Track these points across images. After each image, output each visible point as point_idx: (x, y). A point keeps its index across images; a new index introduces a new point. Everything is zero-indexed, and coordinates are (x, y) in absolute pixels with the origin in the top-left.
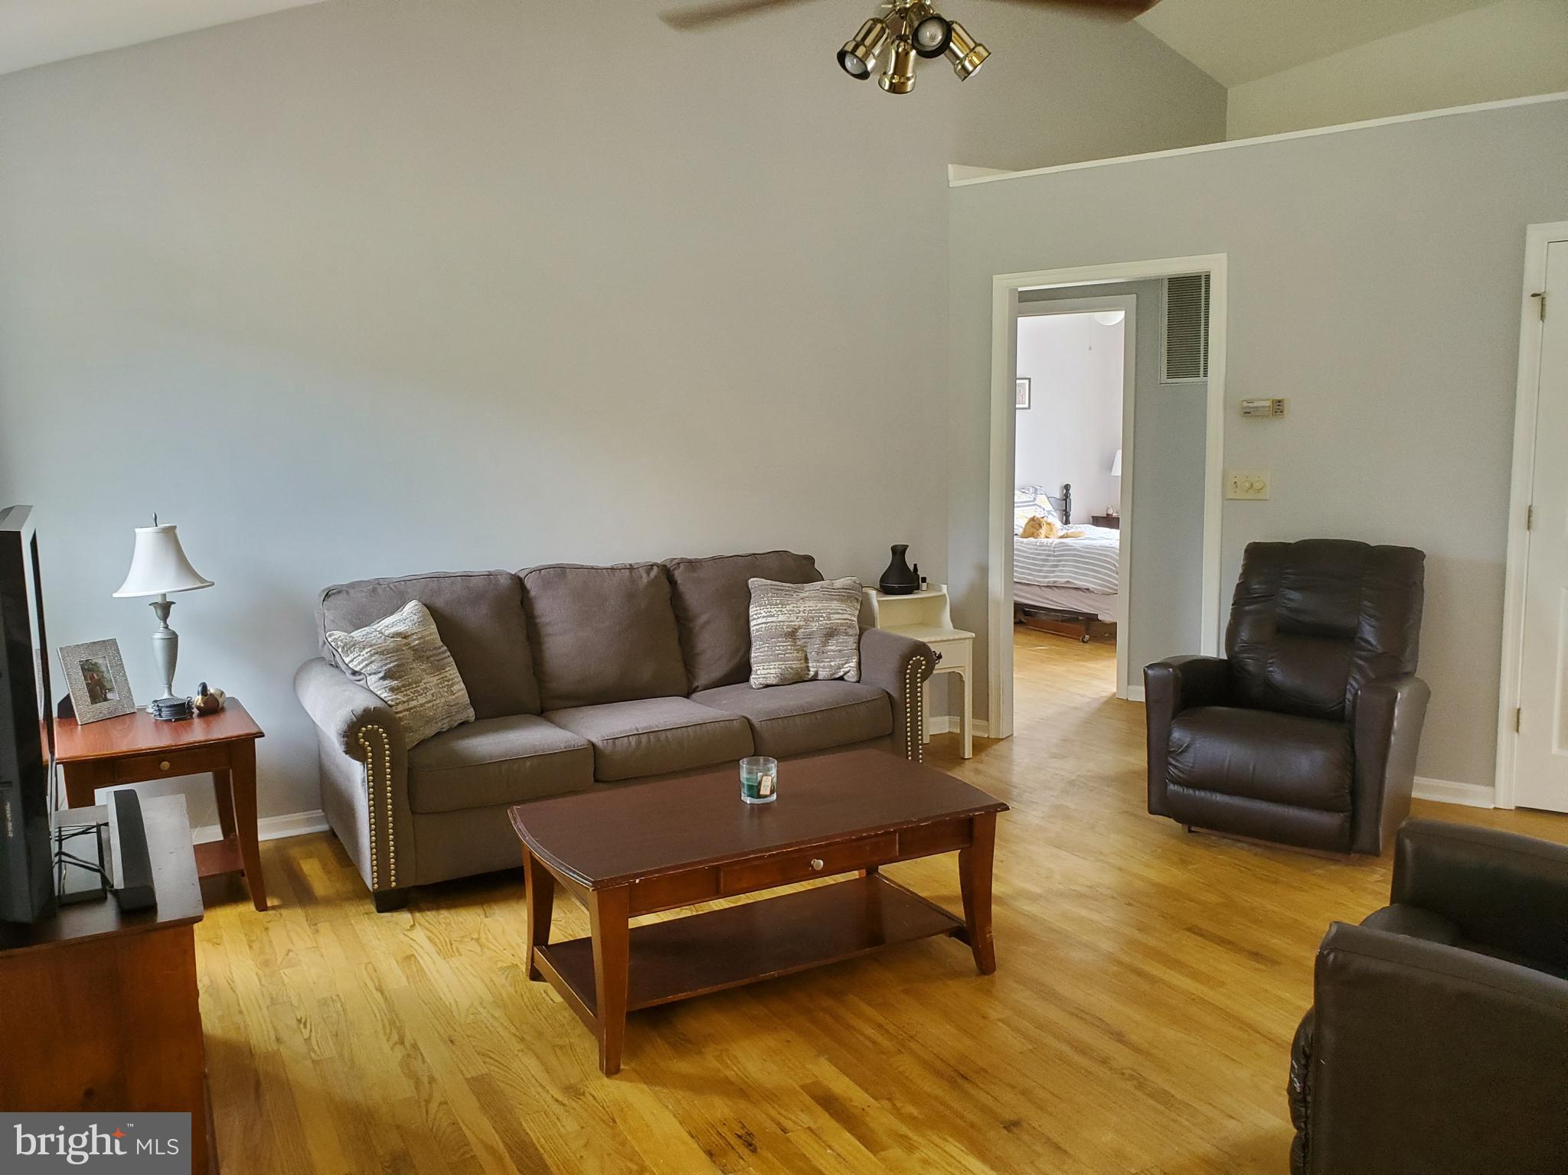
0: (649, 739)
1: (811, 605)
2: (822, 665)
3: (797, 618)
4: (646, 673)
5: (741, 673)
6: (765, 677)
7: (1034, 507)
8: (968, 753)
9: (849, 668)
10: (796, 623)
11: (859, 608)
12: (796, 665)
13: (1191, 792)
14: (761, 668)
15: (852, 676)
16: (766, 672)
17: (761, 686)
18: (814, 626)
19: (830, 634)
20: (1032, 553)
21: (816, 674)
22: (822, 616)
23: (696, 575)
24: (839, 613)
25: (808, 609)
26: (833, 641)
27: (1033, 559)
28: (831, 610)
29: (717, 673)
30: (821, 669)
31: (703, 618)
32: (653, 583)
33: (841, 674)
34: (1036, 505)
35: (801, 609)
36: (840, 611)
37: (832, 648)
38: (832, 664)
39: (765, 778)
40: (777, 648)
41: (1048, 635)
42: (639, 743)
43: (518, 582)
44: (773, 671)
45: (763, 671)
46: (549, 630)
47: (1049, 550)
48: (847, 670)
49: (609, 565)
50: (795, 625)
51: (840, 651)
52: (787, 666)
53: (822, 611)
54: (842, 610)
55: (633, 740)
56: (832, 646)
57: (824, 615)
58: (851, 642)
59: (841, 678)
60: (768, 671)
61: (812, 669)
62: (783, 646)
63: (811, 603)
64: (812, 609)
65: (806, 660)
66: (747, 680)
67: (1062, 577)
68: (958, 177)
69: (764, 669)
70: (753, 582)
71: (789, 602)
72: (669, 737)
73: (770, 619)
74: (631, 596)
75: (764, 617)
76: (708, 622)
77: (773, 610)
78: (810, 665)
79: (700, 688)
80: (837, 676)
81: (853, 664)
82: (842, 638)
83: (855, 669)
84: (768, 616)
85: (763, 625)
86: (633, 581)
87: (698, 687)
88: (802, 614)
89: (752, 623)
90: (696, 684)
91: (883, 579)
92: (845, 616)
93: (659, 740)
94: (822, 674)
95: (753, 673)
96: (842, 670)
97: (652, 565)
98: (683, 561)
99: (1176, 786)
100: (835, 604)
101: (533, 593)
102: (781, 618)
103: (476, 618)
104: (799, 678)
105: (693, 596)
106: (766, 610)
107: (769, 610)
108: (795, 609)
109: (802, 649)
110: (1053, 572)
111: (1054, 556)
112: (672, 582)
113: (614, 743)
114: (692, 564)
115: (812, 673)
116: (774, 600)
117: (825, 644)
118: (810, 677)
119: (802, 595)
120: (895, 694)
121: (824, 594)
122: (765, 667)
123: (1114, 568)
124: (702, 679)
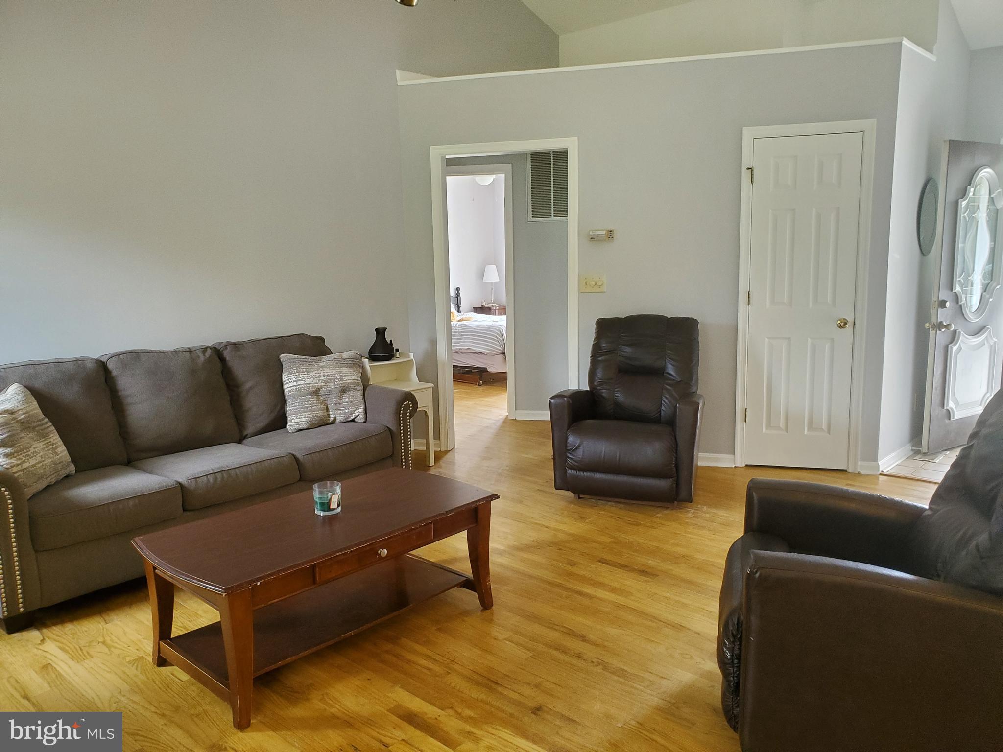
0: (223, 477)
1: (328, 371)
2: (339, 412)
3: (319, 381)
4: (208, 427)
5: (279, 422)
6: (298, 424)
8: (432, 463)
9: (358, 413)
10: (319, 384)
11: (361, 371)
12: (320, 414)
13: (582, 473)
14: (295, 418)
15: (361, 418)
16: (299, 420)
17: (296, 431)
18: (332, 386)
19: (344, 390)
21: (335, 419)
22: (337, 379)
23: (238, 353)
24: (348, 376)
25: (326, 374)
26: (345, 395)
28: (343, 373)
29: (263, 422)
30: (339, 416)
31: (248, 385)
32: (209, 361)
33: (353, 417)
35: (321, 374)
36: (349, 374)
37: (346, 400)
38: (347, 411)
39: (333, 496)
40: (306, 403)
41: (459, 383)
42: (216, 479)
43: (102, 366)
44: (303, 419)
45: (296, 419)
46: (130, 400)
48: (357, 414)
49: (172, 349)
50: (318, 386)
51: (351, 402)
52: (314, 415)
53: (337, 375)
54: (350, 373)
55: (211, 478)
56: (346, 399)
57: (338, 377)
58: (359, 395)
59: (353, 421)
60: (300, 420)
61: (332, 416)
62: (310, 401)
63: (328, 370)
64: (329, 374)
65: (327, 409)
66: (285, 427)
67: (465, 346)
68: (403, 78)
69: (297, 418)
70: (284, 357)
71: (312, 370)
72: (238, 472)
73: (299, 383)
74: (193, 372)
75: (294, 381)
76: (251, 388)
77: (300, 376)
78: (330, 413)
79: (249, 436)
80: (350, 419)
81: (361, 410)
82: (352, 393)
83: (363, 414)
84: (297, 381)
85: (295, 388)
86: (193, 360)
87: (247, 435)
88: (322, 378)
89: (285, 387)
90: (245, 433)
91: (371, 351)
92: (353, 378)
93: (230, 476)
94: (339, 419)
95: (289, 422)
96: (353, 415)
97: (206, 348)
98: (228, 344)
99: (572, 471)
100: (345, 370)
101: (115, 373)
102: (307, 381)
103: (70, 394)
104: (323, 423)
105: (239, 368)
106: (296, 377)
107: (298, 376)
108: (317, 375)
109: (324, 402)
111: (459, 333)
112: (222, 359)
113: (196, 482)
114: (236, 346)
115: (332, 419)
116: (302, 369)
117: (340, 397)
118: (330, 421)
119: (321, 365)
120: (393, 428)
121: (336, 363)
122: (298, 417)
123: (496, 339)
124: (250, 429)
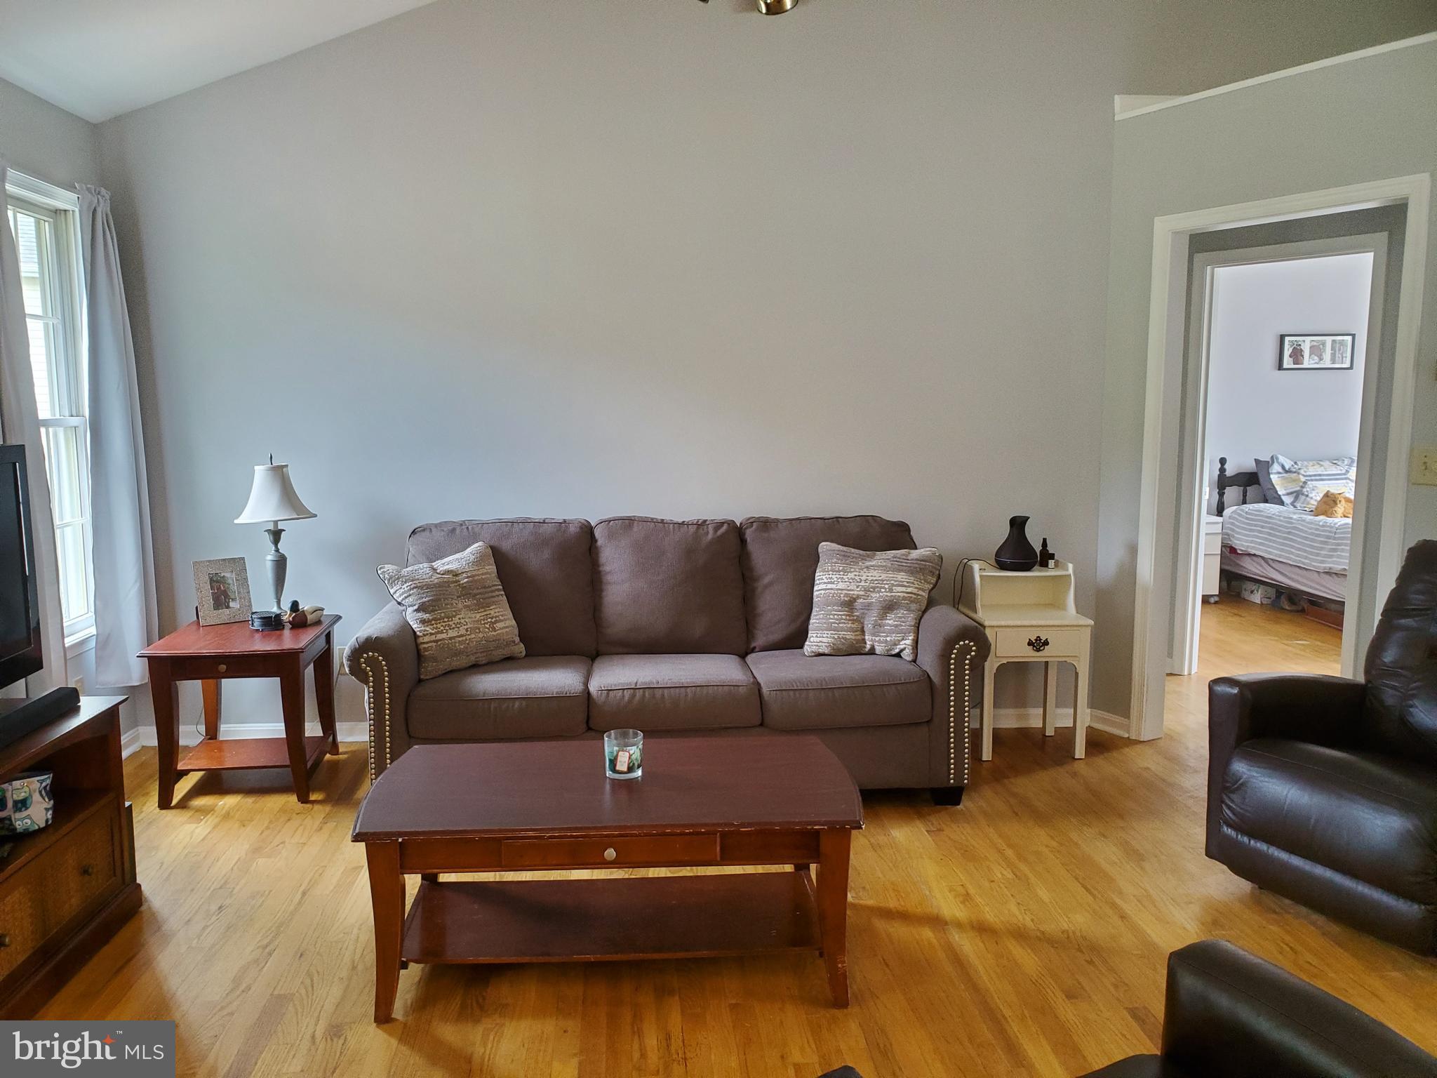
0: (644, 695)
1: (875, 574)
2: (877, 639)
3: (858, 587)
4: (698, 627)
5: (796, 639)
6: (817, 646)
7: (1344, 481)
8: (1080, 751)
9: (904, 646)
10: (856, 593)
12: (850, 635)
13: (1246, 839)
14: (814, 635)
15: (907, 655)
16: (818, 640)
17: (813, 654)
18: (875, 597)
19: (889, 607)
20: (1312, 534)
21: (873, 648)
22: (884, 588)
23: (766, 535)
24: (905, 586)
25: (870, 578)
26: (891, 616)
27: (1312, 540)
28: (896, 581)
29: (777, 636)
30: (876, 644)
31: (766, 580)
32: (719, 540)
33: (897, 651)
34: (1346, 479)
35: (863, 578)
36: (905, 583)
37: (890, 622)
38: (888, 639)
39: (621, 753)
40: (831, 617)
43: (587, 531)
44: (824, 640)
45: (817, 640)
47: (1330, 532)
48: (902, 647)
49: (680, 521)
50: (854, 594)
51: (896, 626)
52: (841, 636)
53: (885, 582)
54: (908, 582)
56: (890, 621)
57: (887, 586)
58: (911, 618)
59: (898, 655)
60: (820, 639)
61: (868, 643)
62: (838, 615)
63: (875, 573)
64: (875, 578)
65: (863, 632)
66: (802, 647)
68: (1126, 108)
69: (817, 637)
70: (825, 547)
71: (852, 570)
73: (830, 586)
74: (689, 552)
75: (825, 583)
76: (771, 584)
77: (834, 576)
78: (867, 637)
79: (757, 650)
80: (893, 653)
81: (909, 641)
82: (901, 613)
83: (910, 647)
84: (829, 583)
85: (823, 592)
86: (696, 536)
87: (755, 648)
88: (863, 584)
89: (816, 588)
90: (753, 645)
91: (998, 554)
92: (909, 590)
93: (654, 696)
94: (878, 649)
95: (808, 639)
96: (898, 647)
97: (723, 523)
98: (751, 522)
99: (1229, 830)
100: (901, 576)
102: (841, 586)
104: (855, 649)
105: (761, 555)
106: (828, 576)
107: (830, 576)
108: (857, 578)
109: (860, 621)
110: (1331, 556)
112: (743, 541)
114: (766, 524)
115: (868, 647)
116: (837, 567)
117: (883, 616)
118: (867, 650)
119: (868, 564)
120: (936, 678)
121: (892, 564)
122: (818, 635)
124: (760, 640)
